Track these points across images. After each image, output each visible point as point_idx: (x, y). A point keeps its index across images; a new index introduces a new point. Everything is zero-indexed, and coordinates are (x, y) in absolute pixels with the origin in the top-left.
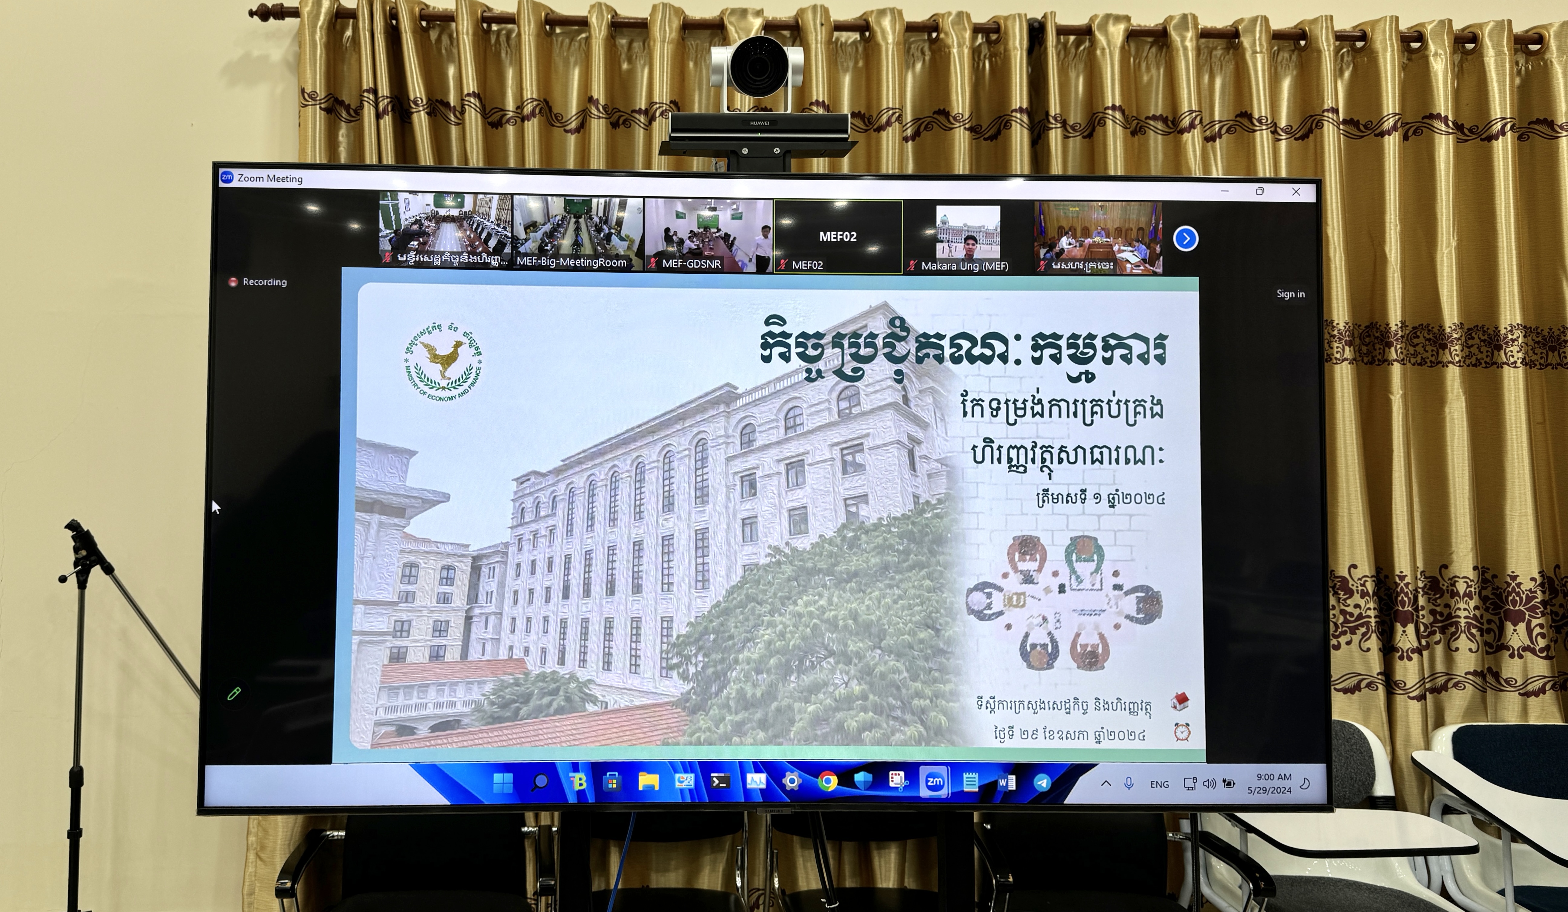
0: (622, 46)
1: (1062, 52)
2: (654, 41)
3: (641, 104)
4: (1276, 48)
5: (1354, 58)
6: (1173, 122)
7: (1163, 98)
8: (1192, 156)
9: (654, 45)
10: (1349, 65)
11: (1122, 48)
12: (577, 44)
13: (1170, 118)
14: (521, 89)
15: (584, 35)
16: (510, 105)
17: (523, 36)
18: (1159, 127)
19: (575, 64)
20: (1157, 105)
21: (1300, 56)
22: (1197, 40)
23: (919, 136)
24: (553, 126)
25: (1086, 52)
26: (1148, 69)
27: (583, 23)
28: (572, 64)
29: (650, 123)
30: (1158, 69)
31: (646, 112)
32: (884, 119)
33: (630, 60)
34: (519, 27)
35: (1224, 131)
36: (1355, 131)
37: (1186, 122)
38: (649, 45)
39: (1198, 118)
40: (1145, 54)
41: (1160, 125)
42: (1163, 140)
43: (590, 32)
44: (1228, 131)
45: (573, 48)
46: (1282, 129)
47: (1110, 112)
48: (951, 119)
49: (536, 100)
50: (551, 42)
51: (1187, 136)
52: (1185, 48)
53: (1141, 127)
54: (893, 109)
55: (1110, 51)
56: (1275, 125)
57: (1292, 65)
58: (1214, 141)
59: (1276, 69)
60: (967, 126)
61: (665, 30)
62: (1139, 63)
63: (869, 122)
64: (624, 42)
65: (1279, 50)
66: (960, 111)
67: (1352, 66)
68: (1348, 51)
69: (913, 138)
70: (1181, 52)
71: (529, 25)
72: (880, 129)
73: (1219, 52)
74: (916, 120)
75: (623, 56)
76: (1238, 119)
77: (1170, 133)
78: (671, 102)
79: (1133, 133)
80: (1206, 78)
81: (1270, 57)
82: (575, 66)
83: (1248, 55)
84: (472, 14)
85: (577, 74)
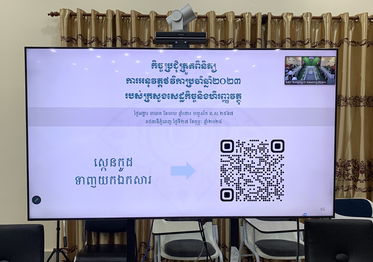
0: (159, 23)
1: (274, 24)
4: (333, 22)
5: (355, 24)
6: (303, 42)
7: (301, 36)
11: (291, 22)
12: (147, 22)
14: (132, 35)
15: (149, 20)
16: (129, 39)
17: (132, 20)
20: (299, 38)
21: (340, 24)
22: (311, 20)
24: (141, 44)
25: (281, 23)
26: (298, 27)
27: (148, 17)
28: (145, 28)
30: (300, 28)
32: (229, 41)
34: (131, 18)
36: (354, 44)
37: (306, 42)
39: (310, 41)
40: (297, 24)
41: (300, 43)
43: (150, 19)
44: (318, 45)
45: (145, 24)
46: (334, 44)
47: (287, 39)
48: (245, 42)
49: (136, 38)
50: (140, 22)
51: (307, 45)
52: (307, 22)
53: (295, 43)
54: (232, 39)
55: (287, 22)
56: (332, 43)
57: (337, 26)
58: (315, 47)
59: (332, 28)
60: (249, 43)
62: (295, 26)
63: (225, 43)
64: (159, 21)
66: (248, 40)
67: (354, 26)
68: (354, 22)
71: (134, 17)
73: (317, 23)
74: (237, 42)
75: (159, 25)
76: (321, 41)
77: (303, 45)
79: (293, 45)
80: (314, 29)
81: (331, 24)
82: (146, 28)
83: (325, 24)
84: (120, 15)
85: (147, 30)
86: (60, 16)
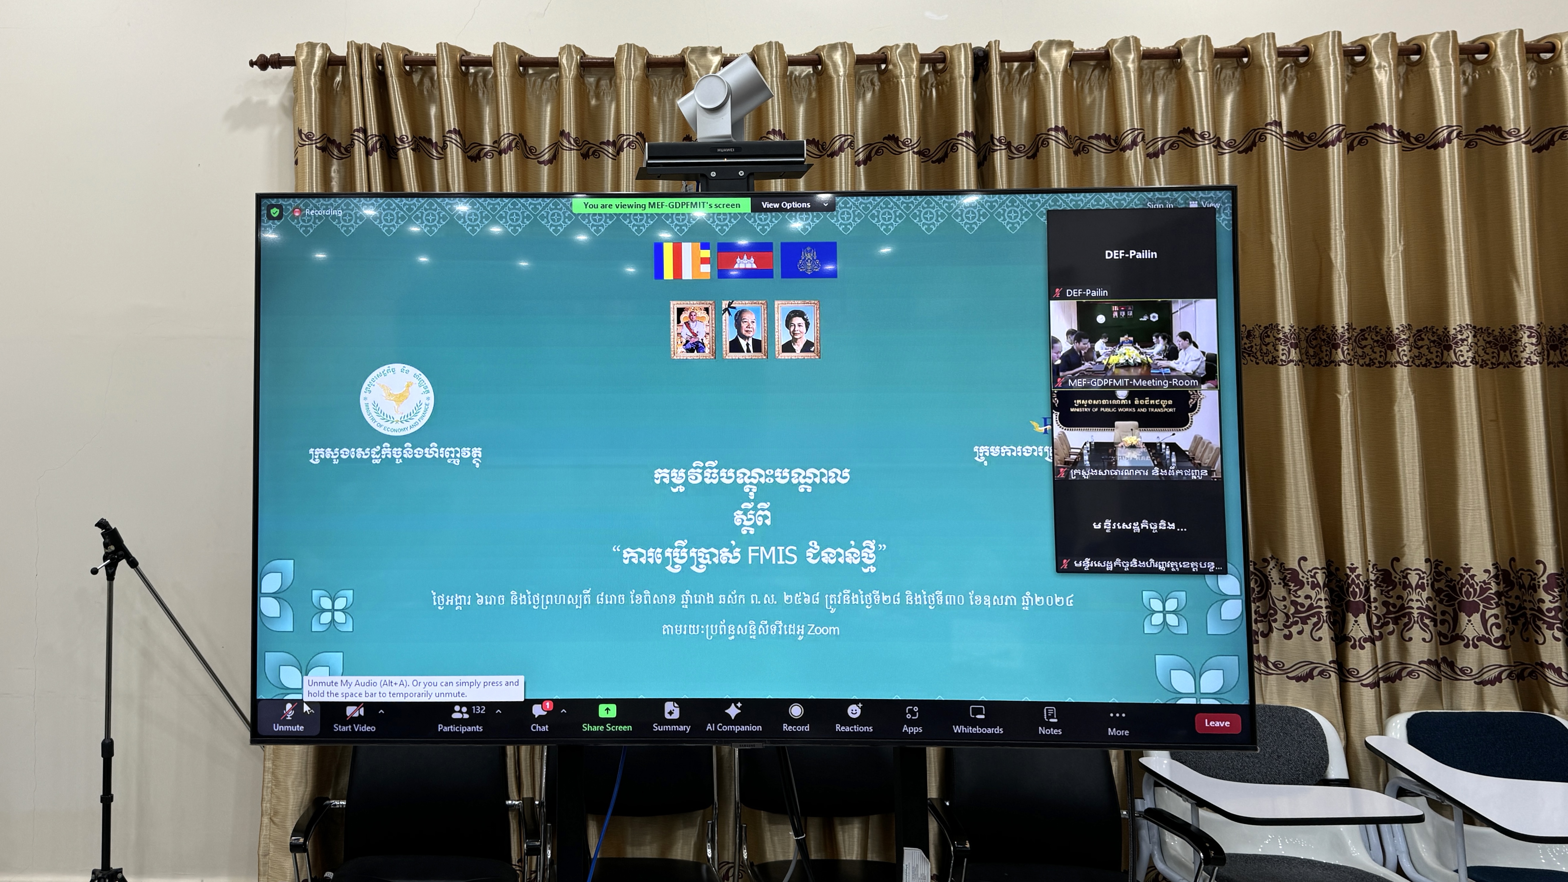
0: (590, 84)
1: (1007, 78)
2: (621, 79)
3: (609, 136)
4: (1219, 66)
5: (1297, 73)
6: (1115, 141)
7: (1106, 118)
8: (1134, 173)
9: (621, 83)
10: (1292, 79)
11: (1065, 73)
12: (548, 83)
13: (1113, 137)
14: (498, 125)
15: (555, 75)
16: (488, 140)
17: (499, 78)
18: (1102, 146)
19: (547, 102)
20: (1100, 125)
21: (1243, 73)
22: (1139, 62)
23: (870, 160)
24: (528, 158)
25: (1029, 77)
26: (1091, 89)
27: (554, 64)
29: (618, 153)
30: (1101, 91)
31: (614, 144)
32: (837, 145)
33: (598, 97)
34: (495, 69)
35: (1167, 146)
36: (1298, 144)
37: (1128, 140)
38: (615, 83)
39: (1141, 136)
40: (1087, 77)
41: (1102, 144)
42: (1106, 158)
43: (560, 72)
44: (1171, 147)
45: (544, 87)
46: (1225, 144)
47: (1053, 133)
48: (900, 144)
49: (512, 135)
50: (525, 82)
51: (1129, 153)
52: (1127, 70)
53: (1084, 147)
54: (845, 136)
55: (1053, 75)
56: (1218, 140)
58: (1158, 157)
59: (1219, 86)
60: (915, 150)
61: (630, 69)
62: (1082, 85)
63: (823, 148)
64: (592, 80)
65: (1222, 68)
66: (909, 137)
67: (1295, 81)
68: (1291, 66)
69: (865, 162)
70: (1123, 74)
71: (504, 67)
72: (833, 154)
73: (1162, 73)
74: (867, 146)
75: (592, 93)
76: (1181, 135)
77: (1113, 151)
78: (637, 134)
79: (1076, 153)
80: (1149, 98)
81: (1213, 75)
83: (1190, 74)
84: (452, 57)
85: (548, 111)
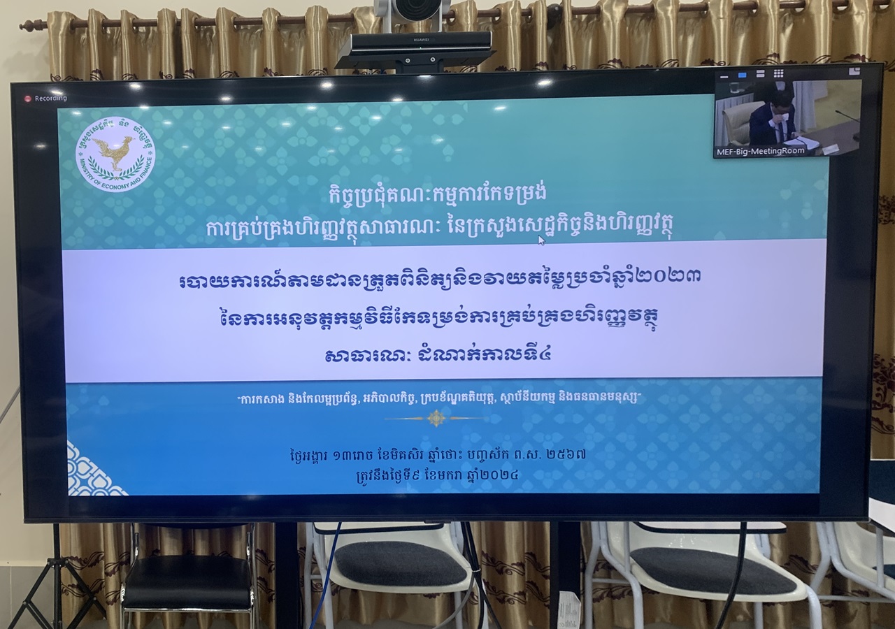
0: (285, 36)
1: (577, 26)
2: (310, 32)
4: (735, 16)
5: (794, 19)
7: (649, 53)
10: (790, 24)
11: (622, 21)
12: (256, 36)
14: (220, 65)
15: (260, 30)
17: (220, 33)
20: (645, 58)
21: (752, 20)
22: (677, 14)
25: (594, 25)
26: (639, 34)
27: (259, 23)
28: (252, 49)
30: (646, 34)
33: (290, 44)
34: (218, 28)
38: (306, 33)
40: (637, 25)
43: (264, 28)
45: (252, 38)
47: (612, 64)
49: (229, 72)
50: (238, 35)
52: (668, 18)
55: (613, 23)
57: (746, 27)
59: (735, 29)
61: (317, 24)
62: (633, 31)
65: (737, 18)
66: (514, 66)
68: (789, 16)
70: (665, 22)
71: (224, 26)
75: (286, 42)
78: (324, 69)
80: (681, 37)
81: (731, 22)
82: (254, 50)
83: (714, 23)
84: (190, 20)
85: (255, 55)
86: (49, 31)
